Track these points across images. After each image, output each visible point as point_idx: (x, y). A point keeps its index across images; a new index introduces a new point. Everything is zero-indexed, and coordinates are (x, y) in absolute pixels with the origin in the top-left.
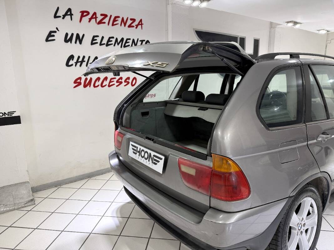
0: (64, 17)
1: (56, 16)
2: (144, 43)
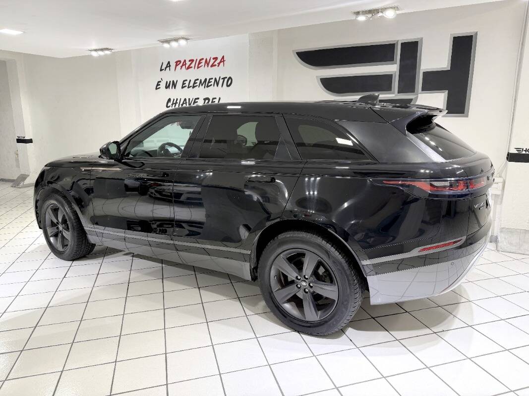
0: (166, 68)
1: (161, 70)
2: (226, 80)
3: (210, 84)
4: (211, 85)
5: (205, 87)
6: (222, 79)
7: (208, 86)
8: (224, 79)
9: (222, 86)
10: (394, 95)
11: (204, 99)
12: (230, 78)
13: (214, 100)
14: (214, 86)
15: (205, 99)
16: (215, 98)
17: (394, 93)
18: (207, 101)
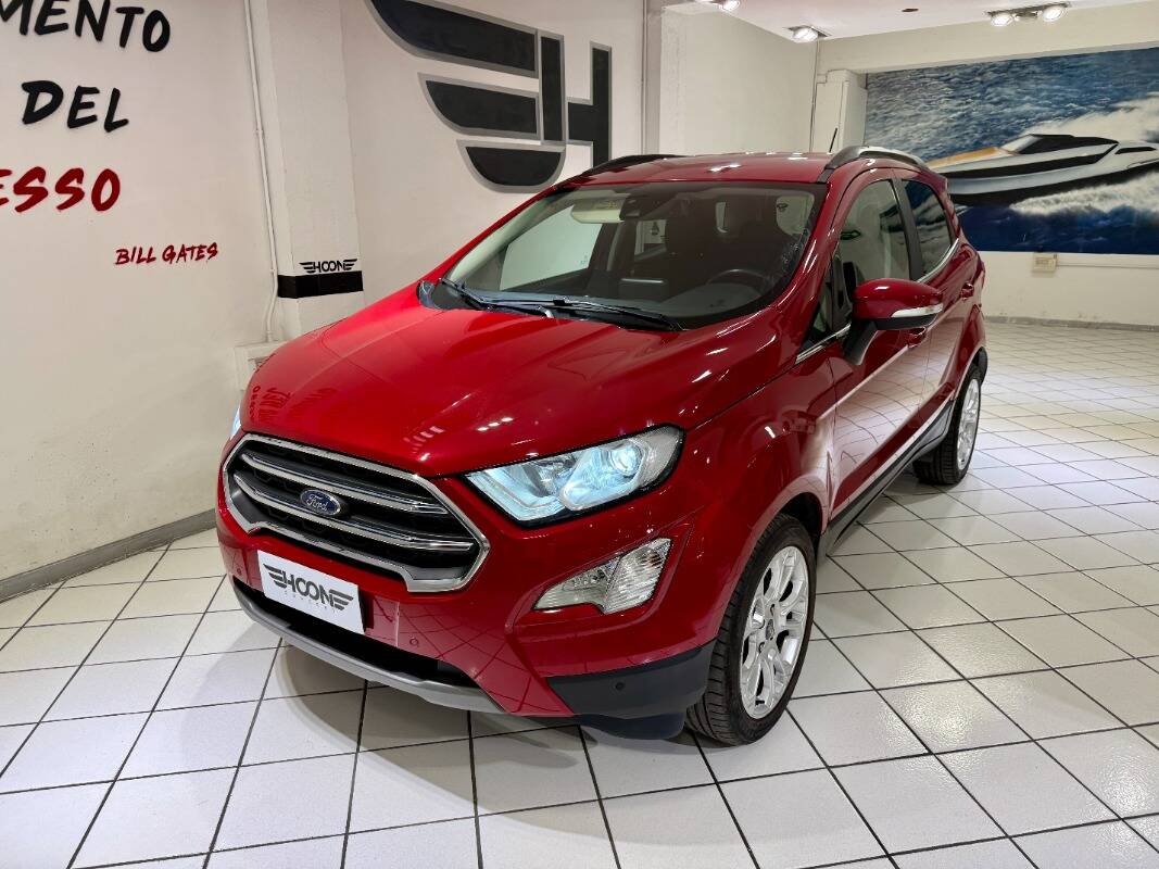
2: (139, 21)
3: (52, 20)
4: (64, 27)
5: (24, 30)
6: (120, 10)
7: (42, 29)
8: (130, 13)
9: (123, 42)
10: (538, 143)
11: (26, 87)
12: (156, 16)
13: (86, 98)
14: (79, 32)
15: (33, 89)
16: (94, 91)
17: (538, 139)
18: (44, 99)
